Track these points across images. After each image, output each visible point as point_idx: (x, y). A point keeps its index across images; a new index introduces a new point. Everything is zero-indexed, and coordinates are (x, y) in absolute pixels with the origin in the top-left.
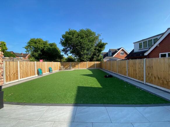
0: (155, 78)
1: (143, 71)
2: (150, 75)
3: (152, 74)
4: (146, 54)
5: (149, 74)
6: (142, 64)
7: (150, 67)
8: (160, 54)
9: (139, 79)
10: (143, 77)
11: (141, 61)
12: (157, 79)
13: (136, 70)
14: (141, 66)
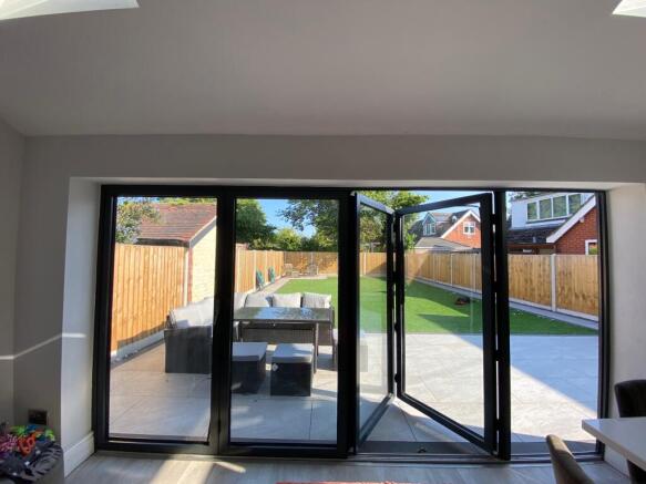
0: (577, 296)
1: (550, 283)
2: (566, 289)
3: (570, 289)
4: (551, 239)
5: (563, 288)
6: (547, 267)
7: (565, 275)
8: (587, 242)
9: (539, 303)
10: (550, 297)
11: (544, 259)
12: (581, 299)
13: (531, 281)
14: (544, 270)
